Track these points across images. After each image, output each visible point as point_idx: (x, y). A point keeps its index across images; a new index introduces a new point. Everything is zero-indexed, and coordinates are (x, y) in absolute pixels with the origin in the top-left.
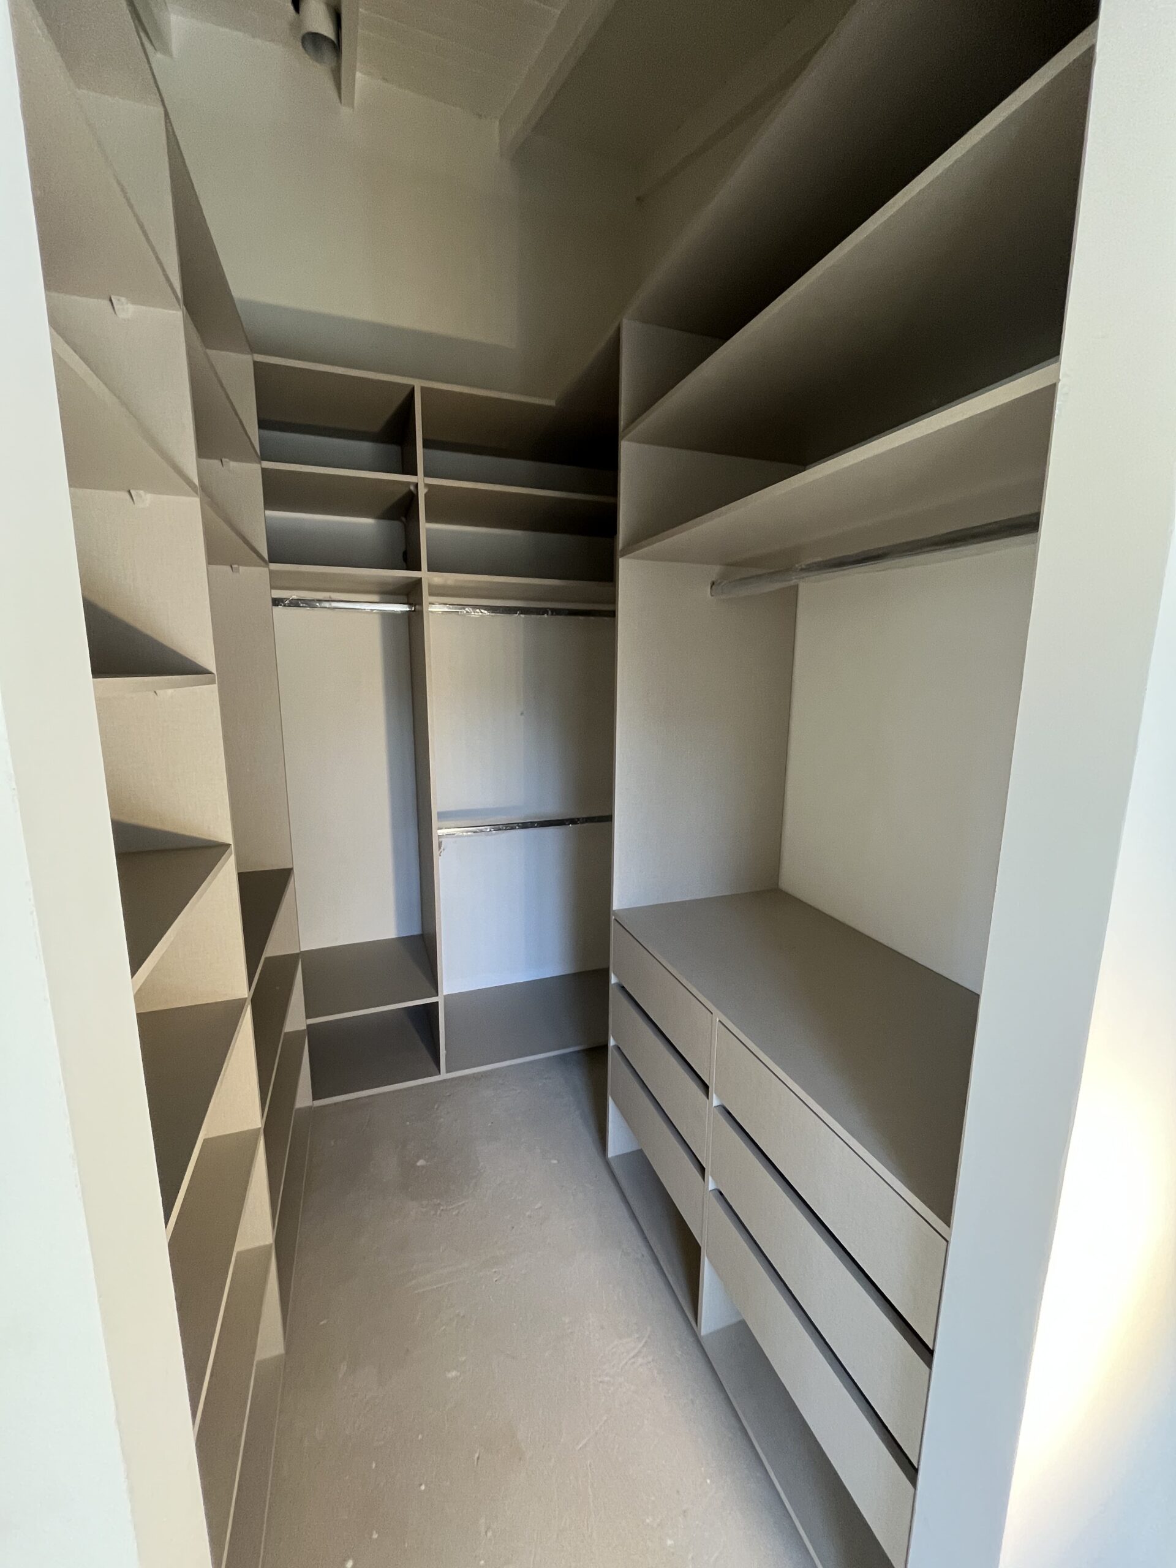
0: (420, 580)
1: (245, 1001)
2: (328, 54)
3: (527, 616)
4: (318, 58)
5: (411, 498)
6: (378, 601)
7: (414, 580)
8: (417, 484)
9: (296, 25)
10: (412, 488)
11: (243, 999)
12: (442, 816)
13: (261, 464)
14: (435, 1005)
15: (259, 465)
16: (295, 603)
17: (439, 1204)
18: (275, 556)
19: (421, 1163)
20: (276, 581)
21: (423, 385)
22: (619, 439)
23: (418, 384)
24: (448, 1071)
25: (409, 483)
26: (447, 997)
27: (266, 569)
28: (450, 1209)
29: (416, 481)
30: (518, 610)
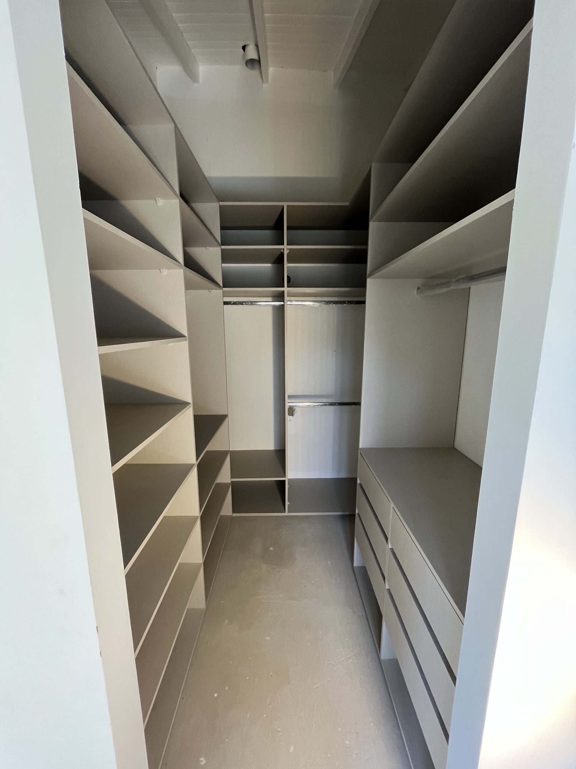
0: (284, 291)
1: (194, 465)
2: (257, 65)
3: (336, 305)
4: (253, 68)
5: (282, 254)
6: (271, 301)
7: (281, 291)
8: (284, 249)
9: (244, 56)
10: (282, 251)
11: (193, 464)
12: (290, 397)
13: (221, 247)
14: (284, 481)
15: (220, 248)
16: (235, 303)
17: (276, 568)
18: (226, 285)
19: (271, 549)
20: (225, 295)
21: (287, 204)
22: (369, 221)
23: (285, 204)
24: (289, 512)
25: (281, 249)
26: (289, 479)
27: (222, 291)
28: (279, 571)
29: (283, 248)
30: (332, 303)
